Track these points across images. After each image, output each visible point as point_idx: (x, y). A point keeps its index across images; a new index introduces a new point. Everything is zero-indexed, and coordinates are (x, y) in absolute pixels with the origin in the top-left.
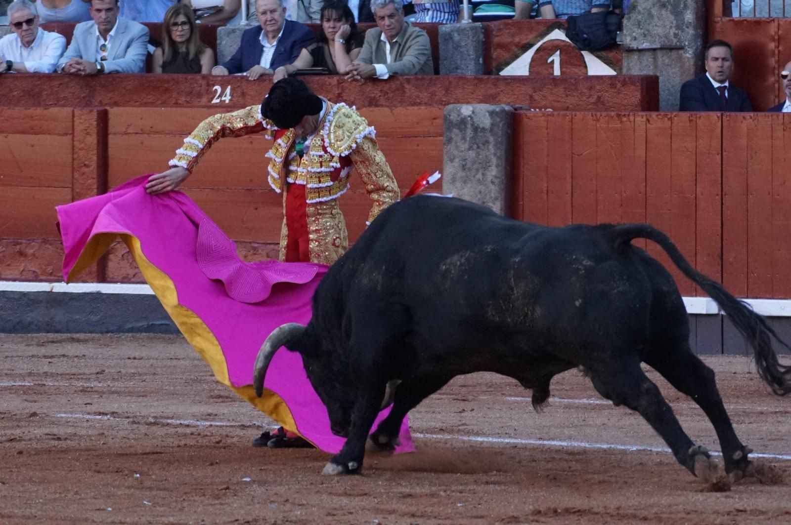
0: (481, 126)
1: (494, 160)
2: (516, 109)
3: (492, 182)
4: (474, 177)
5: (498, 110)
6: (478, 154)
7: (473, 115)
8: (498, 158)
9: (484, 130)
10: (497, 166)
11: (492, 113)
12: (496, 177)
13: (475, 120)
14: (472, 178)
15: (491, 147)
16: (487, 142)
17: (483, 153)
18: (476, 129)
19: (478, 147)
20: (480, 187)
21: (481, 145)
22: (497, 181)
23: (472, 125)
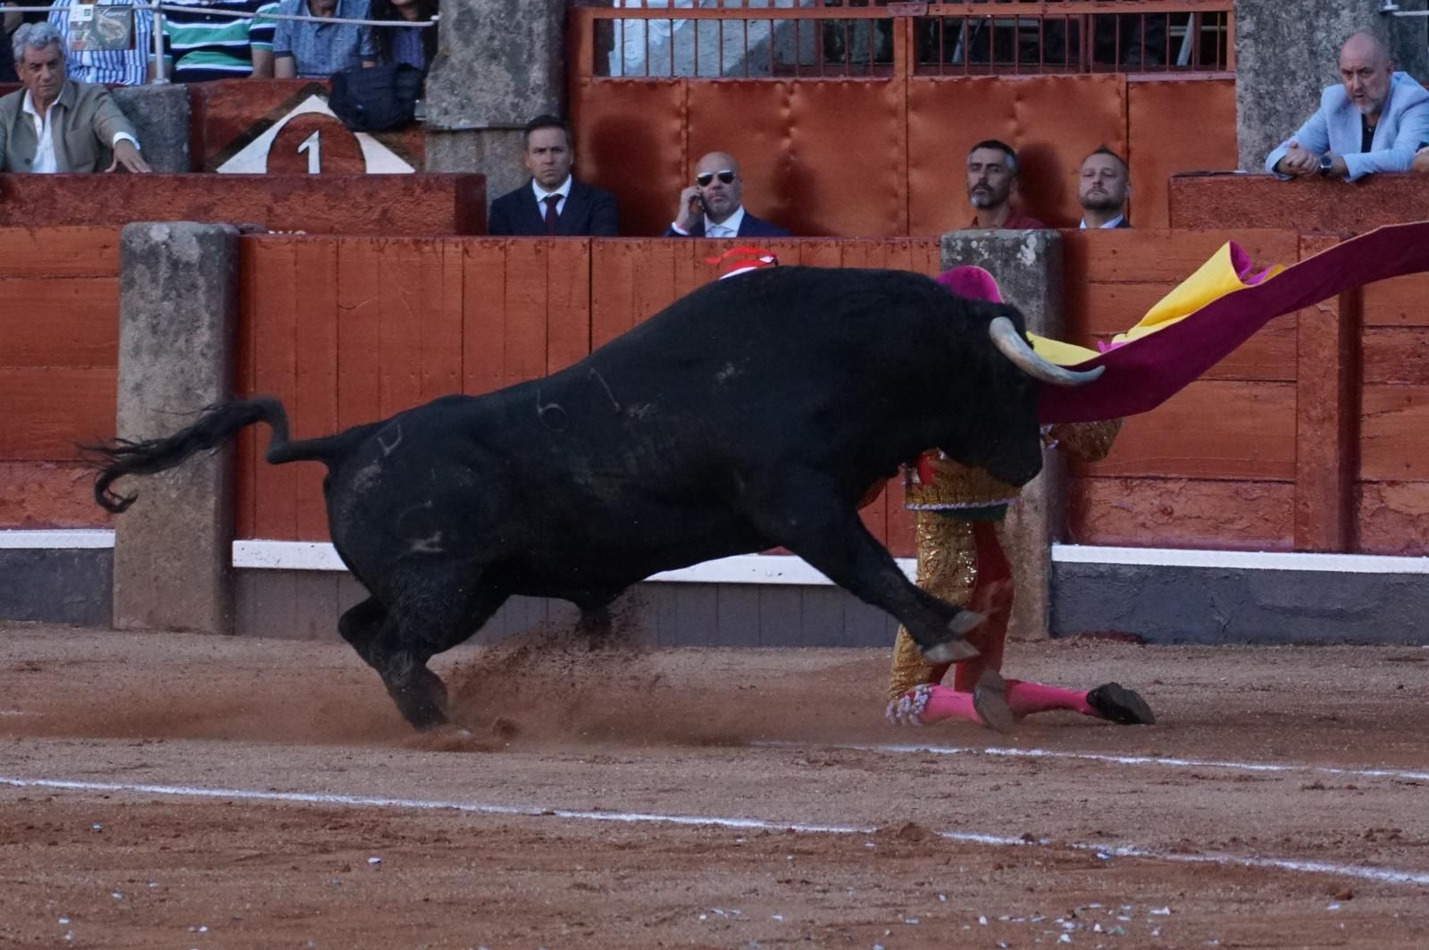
0: (185, 259)
1: (206, 318)
2: (242, 232)
3: (203, 355)
4: (172, 345)
5: (212, 232)
6: (178, 308)
7: (169, 241)
8: (213, 314)
9: (188, 265)
10: (212, 326)
11: (202, 239)
12: (208, 346)
13: (175, 248)
14: (168, 348)
15: (202, 297)
16: (194, 286)
17: (187, 305)
18: (175, 264)
19: (179, 296)
20: (182, 363)
21: (183, 291)
22: (211, 353)
23: (169, 258)
